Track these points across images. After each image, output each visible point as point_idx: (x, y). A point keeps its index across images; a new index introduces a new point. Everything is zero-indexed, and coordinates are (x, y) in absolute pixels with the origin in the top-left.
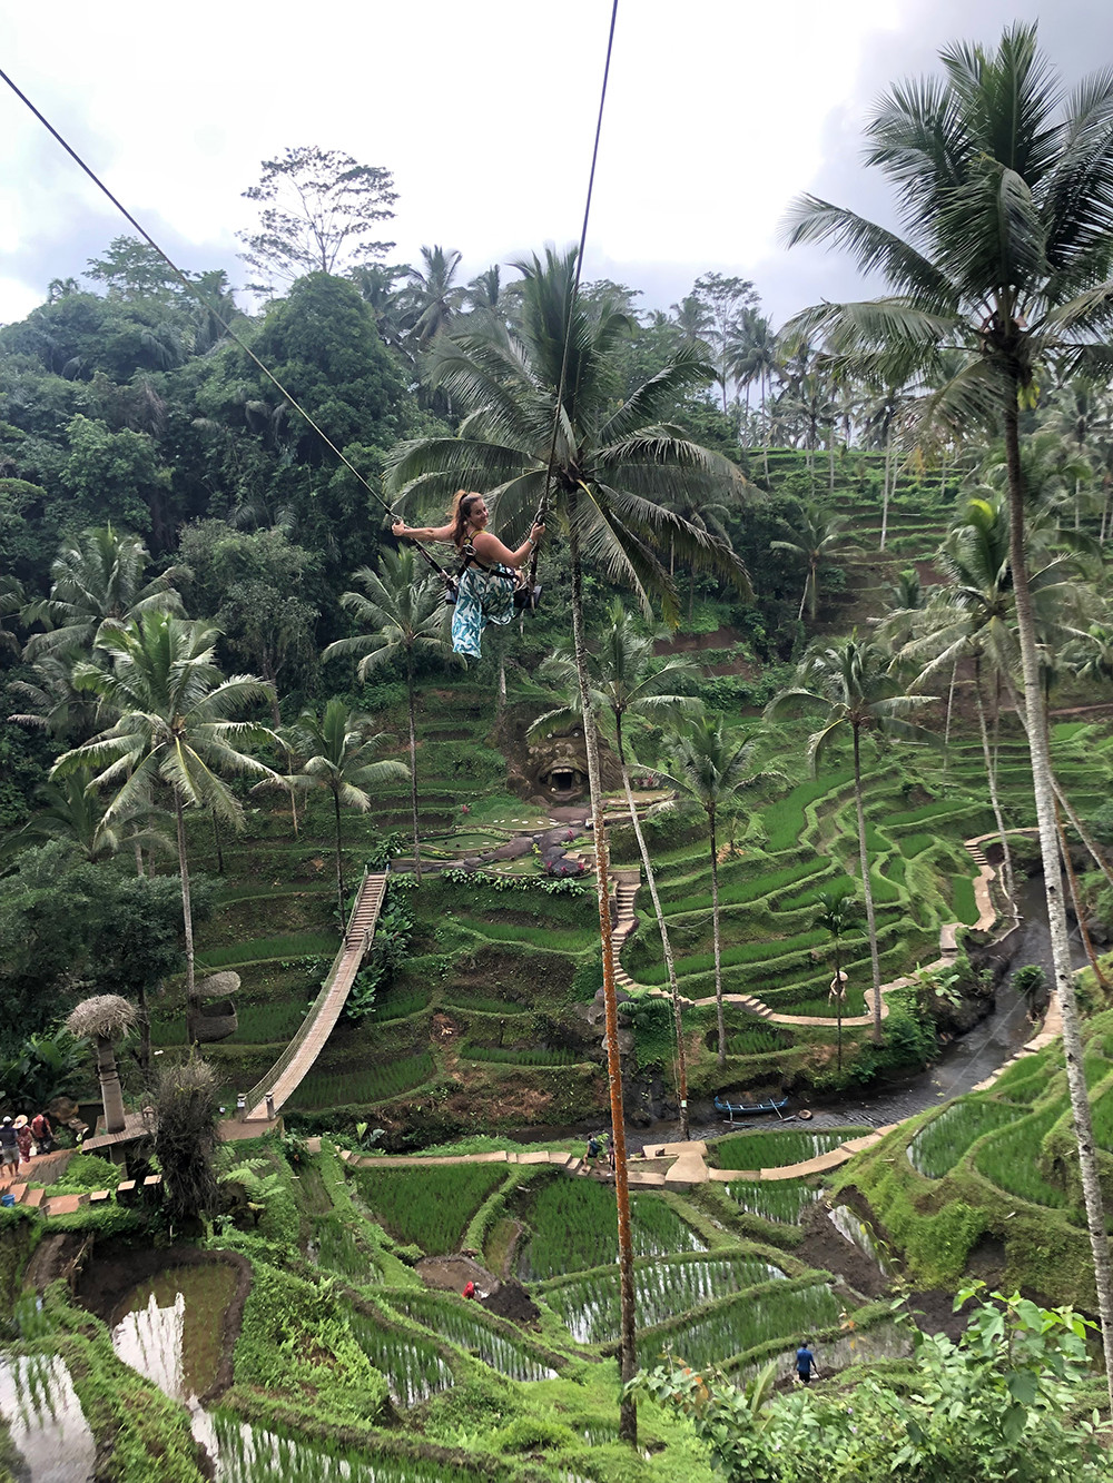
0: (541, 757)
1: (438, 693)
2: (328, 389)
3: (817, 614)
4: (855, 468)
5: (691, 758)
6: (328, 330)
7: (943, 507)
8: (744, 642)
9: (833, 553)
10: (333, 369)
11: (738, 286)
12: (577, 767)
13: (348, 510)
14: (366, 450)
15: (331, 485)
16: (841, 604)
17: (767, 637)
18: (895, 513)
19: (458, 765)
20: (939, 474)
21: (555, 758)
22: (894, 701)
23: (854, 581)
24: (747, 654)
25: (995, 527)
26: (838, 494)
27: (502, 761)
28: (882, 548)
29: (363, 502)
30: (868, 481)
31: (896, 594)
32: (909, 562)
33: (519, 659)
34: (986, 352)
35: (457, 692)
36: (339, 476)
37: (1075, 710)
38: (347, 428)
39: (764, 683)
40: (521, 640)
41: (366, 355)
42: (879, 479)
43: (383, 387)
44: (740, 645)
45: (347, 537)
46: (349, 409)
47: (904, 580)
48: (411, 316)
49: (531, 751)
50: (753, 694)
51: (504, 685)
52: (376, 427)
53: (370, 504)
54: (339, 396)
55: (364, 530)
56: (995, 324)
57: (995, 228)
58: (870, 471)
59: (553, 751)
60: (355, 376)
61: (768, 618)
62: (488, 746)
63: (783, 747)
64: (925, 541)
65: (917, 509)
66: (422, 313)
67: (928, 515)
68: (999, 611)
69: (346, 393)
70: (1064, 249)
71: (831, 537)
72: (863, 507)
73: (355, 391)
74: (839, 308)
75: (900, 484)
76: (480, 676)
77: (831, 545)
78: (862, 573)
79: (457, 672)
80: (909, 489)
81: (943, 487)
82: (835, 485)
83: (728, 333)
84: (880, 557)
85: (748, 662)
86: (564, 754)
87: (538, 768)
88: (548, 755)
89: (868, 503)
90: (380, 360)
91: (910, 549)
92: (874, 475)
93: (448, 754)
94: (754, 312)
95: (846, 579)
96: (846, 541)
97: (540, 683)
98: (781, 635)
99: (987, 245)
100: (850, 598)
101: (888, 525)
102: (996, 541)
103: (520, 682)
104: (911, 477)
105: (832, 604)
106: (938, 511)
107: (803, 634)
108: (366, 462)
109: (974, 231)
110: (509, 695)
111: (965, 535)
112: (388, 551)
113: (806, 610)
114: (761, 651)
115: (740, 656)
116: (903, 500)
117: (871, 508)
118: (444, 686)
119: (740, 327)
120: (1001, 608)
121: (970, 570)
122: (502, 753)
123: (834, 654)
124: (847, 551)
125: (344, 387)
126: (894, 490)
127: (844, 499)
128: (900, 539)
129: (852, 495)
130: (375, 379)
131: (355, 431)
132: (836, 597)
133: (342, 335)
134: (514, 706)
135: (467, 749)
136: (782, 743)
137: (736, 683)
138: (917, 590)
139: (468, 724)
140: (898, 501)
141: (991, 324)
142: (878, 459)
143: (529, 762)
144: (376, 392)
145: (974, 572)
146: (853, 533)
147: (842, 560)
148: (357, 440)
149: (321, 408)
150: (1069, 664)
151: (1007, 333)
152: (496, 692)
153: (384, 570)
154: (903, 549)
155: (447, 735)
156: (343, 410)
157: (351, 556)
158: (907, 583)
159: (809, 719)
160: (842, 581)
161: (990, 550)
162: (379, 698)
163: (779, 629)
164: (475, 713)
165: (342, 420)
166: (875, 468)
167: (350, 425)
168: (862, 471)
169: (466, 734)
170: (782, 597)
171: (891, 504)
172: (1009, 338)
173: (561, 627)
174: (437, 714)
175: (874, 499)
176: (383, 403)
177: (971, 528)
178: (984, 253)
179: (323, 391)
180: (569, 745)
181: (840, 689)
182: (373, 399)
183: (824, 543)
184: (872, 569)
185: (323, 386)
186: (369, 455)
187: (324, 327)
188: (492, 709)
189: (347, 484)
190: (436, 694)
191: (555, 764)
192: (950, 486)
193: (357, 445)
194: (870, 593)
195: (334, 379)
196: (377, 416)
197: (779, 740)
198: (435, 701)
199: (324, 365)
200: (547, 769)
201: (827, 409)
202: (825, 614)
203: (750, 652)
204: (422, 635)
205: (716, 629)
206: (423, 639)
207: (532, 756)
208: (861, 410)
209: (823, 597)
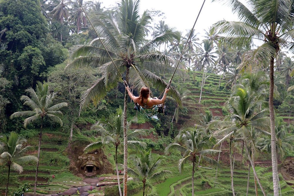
0: (82, 160)
1: (47, 134)
2: (22, 27)
3: (178, 122)
4: (192, 76)
5: (139, 163)
6: (24, 7)
7: (219, 92)
8: (153, 128)
9: (185, 102)
10: (24, 20)
11: (160, 13)
12: (95, 165)
13: (24, 68)
14: (33, 49)
15: (19, 59)
16: (186, 119)
17: (161, 127)
18: (204, 92)
19: (52, 160)
20: (218, 81)
21: (88, 161)
22: (207, 151)
23: (190, 112)
24: (154, 132)
25: (246, 97)
26: (187, 83)
27: (68, 160)
28: (199, 102)
29: (29, 66)
30: (196, 81)
31: (204, 118)
32: (208, 108)
33: (77, 126)
34: (266, 41)
35: (54, 135)
36: (23, 56)
37: (258, 163)
38: (27, 41)
39: (159, 142)
40: (78, 119)
41: (37, 17)
42: (199, 80)
43: (41, 28)
44: (152, 129)
45: (22, 77)
46: (29, 34)
47: (207, 113)
48: (51, 7)
49: (79, 158)
50: (155, 146)
51: (72, 134)
52: (37, 41)
53: (32, 67)
54: (26, 29)
55: (28, 75)
56: (269, 33)
57: (275, 6)
58: (196, 77)
59: (87, 158)
60: (32, 24)
61: (161, 121)
62: (63, 155)
63: (164, 165)
64: (213, 102)
65: (211, 91)
66: (55, 6)
67: (214, 94)
68: (245, 124)
69: (28, 29)
70: (292, 14)
71: (185, 97)
72: (194, 88)
73: (31, 29)
74: (228, 22)
75: (206, 83)
76: (64, 130)
77: (184, 99)
78: (193, 110)
79: (54, 128)
80: (209, 85)
81: (219, 85)
82: (186, 80)
83: (155, 27)
84: (198, 105)
85: (154, 135)
86: (91, 160)
87: (81, 164)
88: (85, 159)
89: (196, 87)
90: (41, 20)
91: (208, 104)
92: (198, 79)
93: (49, 156)
94: (164, 22)
95: (188, 111)
96: (188, 99)
97: (84, 134)
98: (165, 127)
99: (272, 10)
100: (189, 118)
101: (202, 95)
102: (246, 102)
103: (77, 133)
104: (210, 81)
105: (182, 119)
106: (218, 93)
107: (173, 127)
108: (33, 53)
109: (269, 6)
110: (73, 137)
111: (237, 99)
112: (39, 83)
113: (174, 120)
114: (158, 132)
115: (152, 132)
116: (207, 88)
117: (197, 89)
118: (50, 132)
119: (159, 26)
120: (245, 123)
121: (237, 110)
122: (68, 157)
123: (189, 133)
124: (189, 102)
125: (28, 27)
126: (204, 84)
127: (188, 85)
128: (205, 100)
129: (191, 84)
130: (39, 26)
131: (30, 41)
132: (184, 117)
133: (29, 9)
134: (74, 141)
135: (55, 155)
136: (164, 163)
137: (150, 141)
138: (211, 117)
139: (57, 146)
140: (205, 88)
141: (268, 33)
142: (199, 74)
143: (78, 161)
144: (39, 30)
145: (238, 111)
146: (190, 96)
147: (187, 105)
148: (30, 45)
149: (19, 33)
150: (258, 146)
151: (273, 36)
152: (68, 136)
153: (38, 89)
154: (206, 104)
155: (49, 149)
156: (27, 35)
157: (22, 84)
158: (208, 114)
159: (173, 156)
160: (187, 112)
161: (244, 104)
162: (26, 134)
163: (165, 125)
164: (60, 143)
165: (26, 38)
166: (198, 77)
167: (28, 40)
168: (194, 77)
169: (56, 150)
170: (167, 114)
171: (203, 89)
172: (274, 38)
173: (92, 116)
174: (46, 142)
175: (197, 86)
176: (41, 34)
177: (238, 97)
178: (271, 12)
179: (20, 27)
180: (93, 157)
181: (190, 145)
182: (37, 32)
183: (182, 98)
184: (196, 109)
185: (20, 25)
186: (34, 51)
187: (23, 6)
188: (66, 142)
189: (25, 60)
190: (46, 135)
191: (87, 163)
192: (222, 85)
193: (31, 47)
194: (195, 116)
195: (24, 24)
196: (38, 38)
197: (163, 162)
198: (45, 137)
199: (21, 18)
200: (84, 165)
201: (186, 56)
202: (181, 122)
203: (155, 132)
204: (48, 113)
205: (144, 122)
206: (48, 114)
207: (79, 160)
208: (194, 58)
209: (180, 116)
